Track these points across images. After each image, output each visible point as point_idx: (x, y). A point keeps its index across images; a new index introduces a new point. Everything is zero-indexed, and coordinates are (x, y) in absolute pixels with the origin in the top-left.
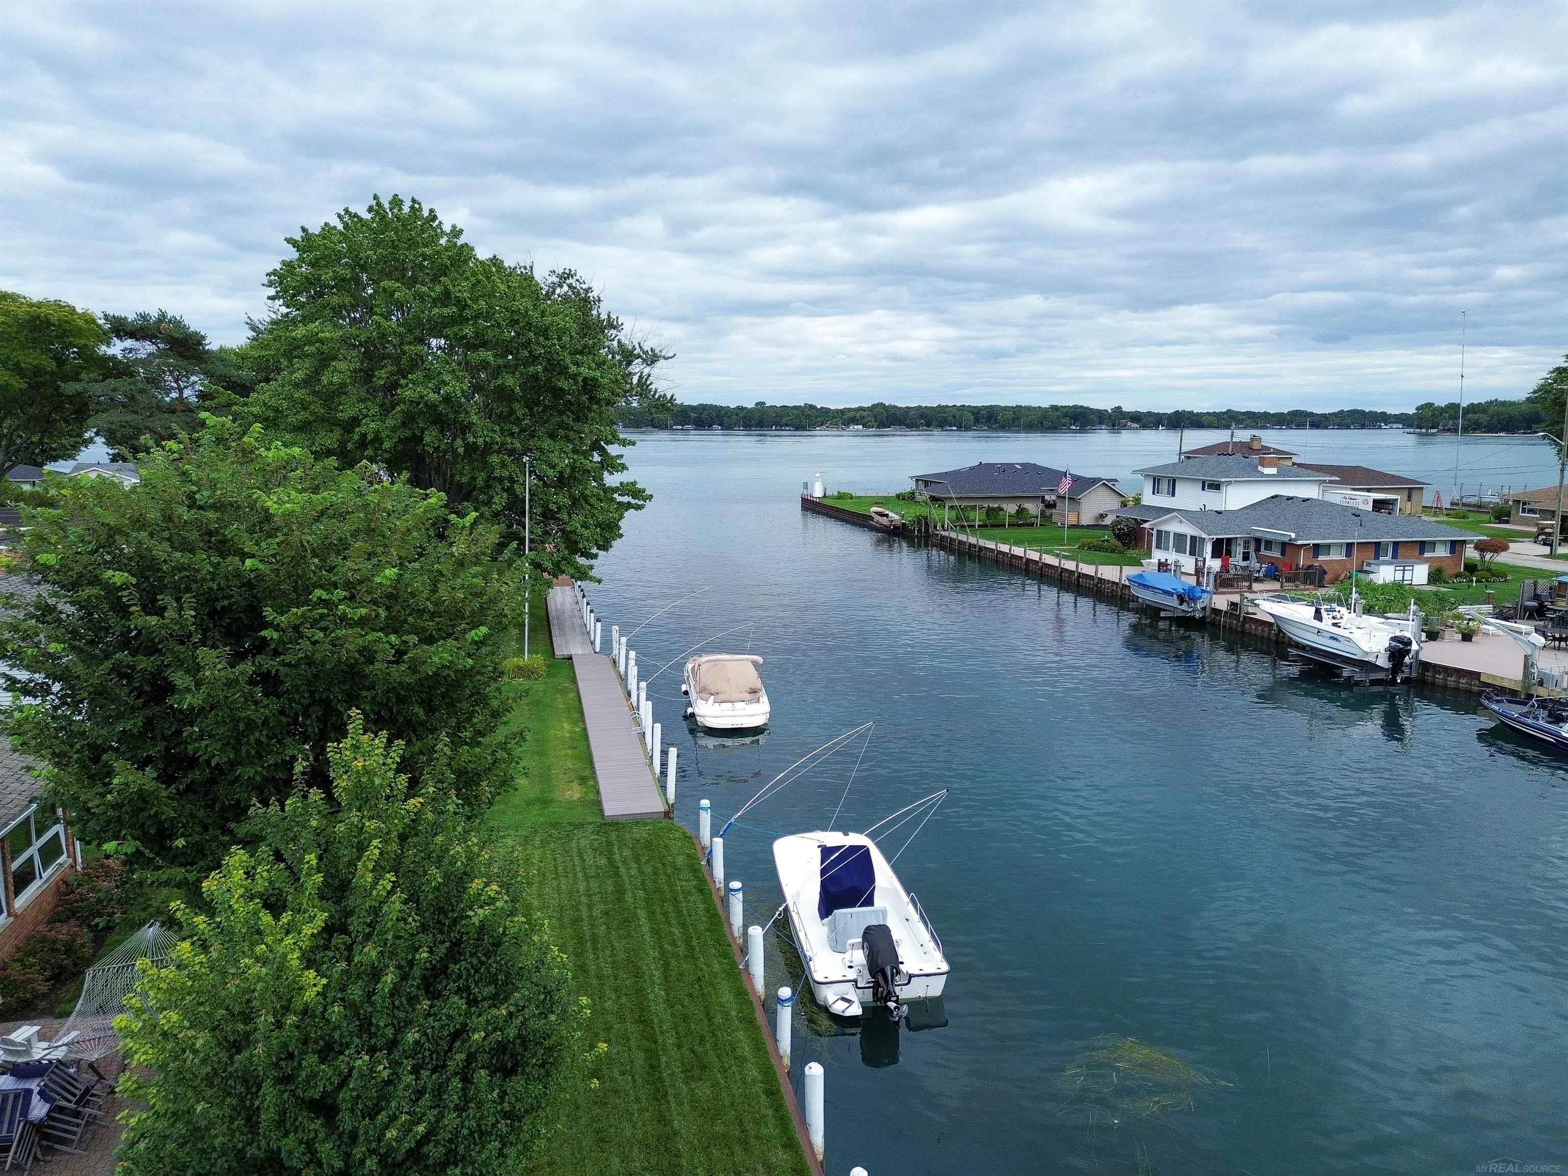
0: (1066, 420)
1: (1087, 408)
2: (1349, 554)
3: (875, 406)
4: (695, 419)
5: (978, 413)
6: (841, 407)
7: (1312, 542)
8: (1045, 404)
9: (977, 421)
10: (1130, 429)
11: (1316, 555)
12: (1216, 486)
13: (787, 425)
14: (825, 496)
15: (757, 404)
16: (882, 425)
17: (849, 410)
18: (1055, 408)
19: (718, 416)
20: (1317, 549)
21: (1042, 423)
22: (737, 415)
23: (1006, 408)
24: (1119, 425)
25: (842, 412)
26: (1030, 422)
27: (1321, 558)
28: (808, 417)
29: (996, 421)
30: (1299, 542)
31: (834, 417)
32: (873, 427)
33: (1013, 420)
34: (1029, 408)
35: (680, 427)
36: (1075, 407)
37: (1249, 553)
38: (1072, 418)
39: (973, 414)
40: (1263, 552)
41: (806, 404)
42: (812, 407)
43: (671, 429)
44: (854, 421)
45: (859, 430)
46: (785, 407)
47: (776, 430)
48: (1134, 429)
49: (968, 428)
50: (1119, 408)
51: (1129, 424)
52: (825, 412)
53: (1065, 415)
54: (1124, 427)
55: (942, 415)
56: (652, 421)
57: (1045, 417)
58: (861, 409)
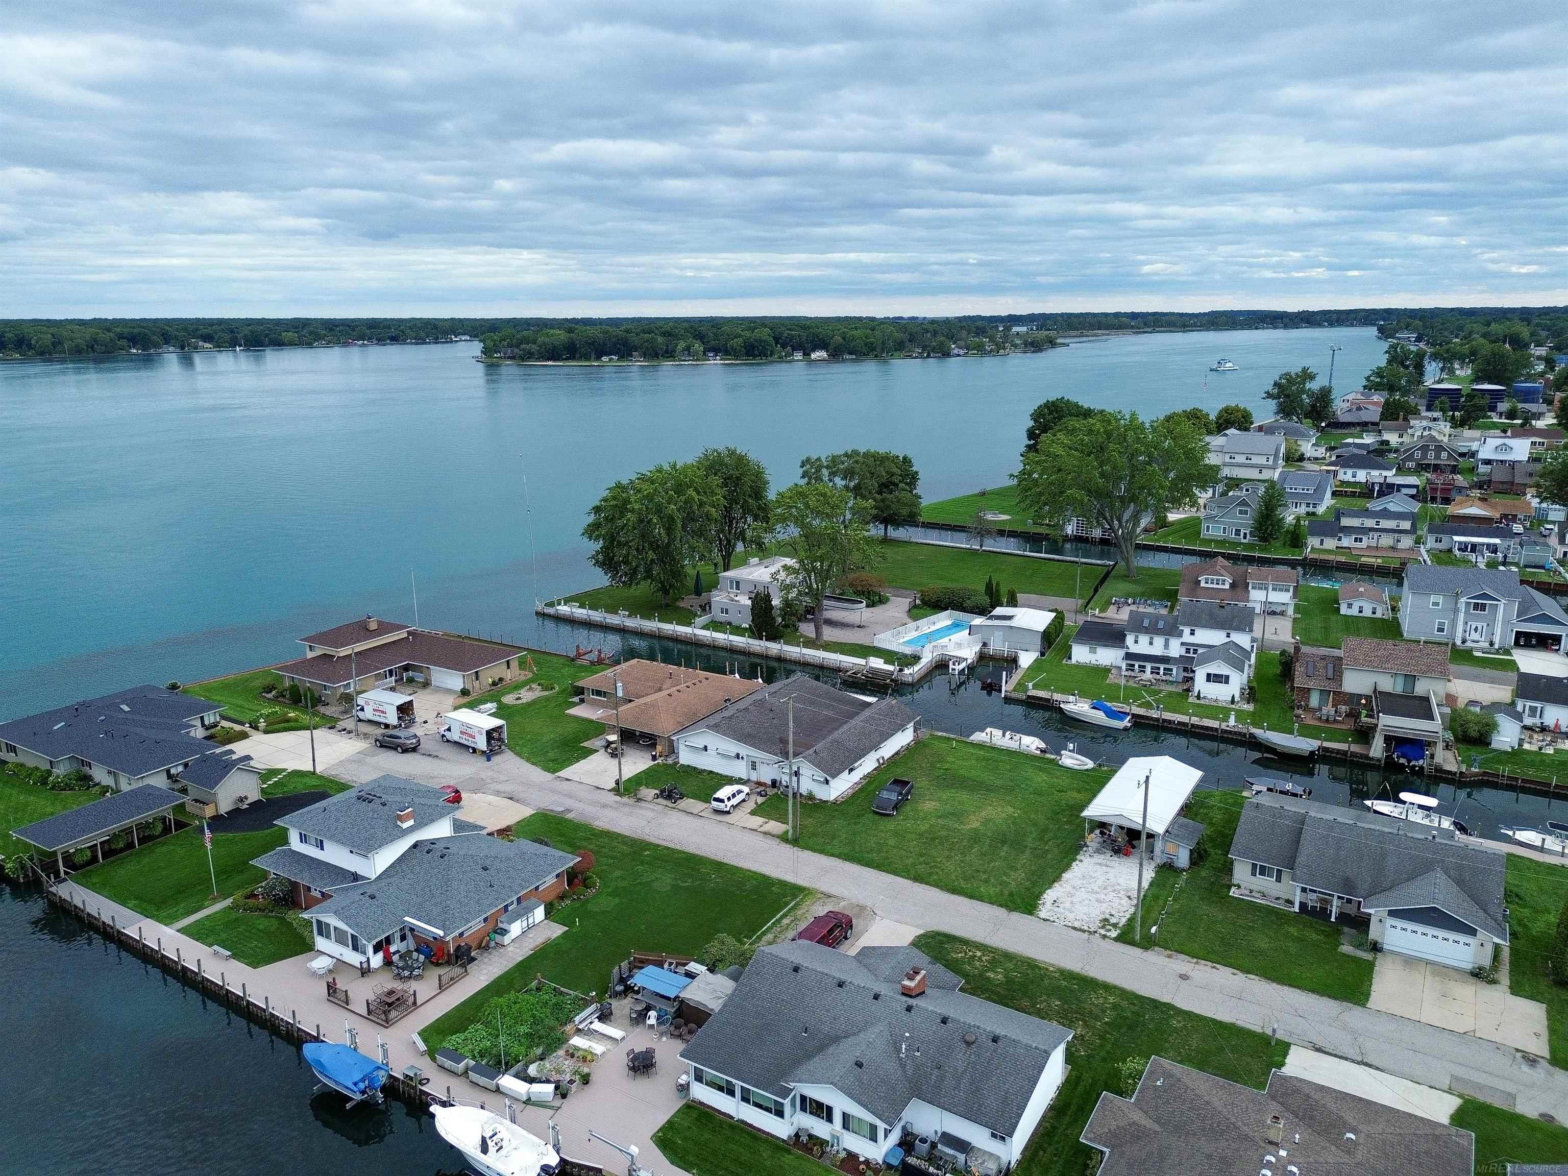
21: (92, 347)
24: (189, 345)
30: (447, 939)
51: (201, 343)
57: (95, 341)
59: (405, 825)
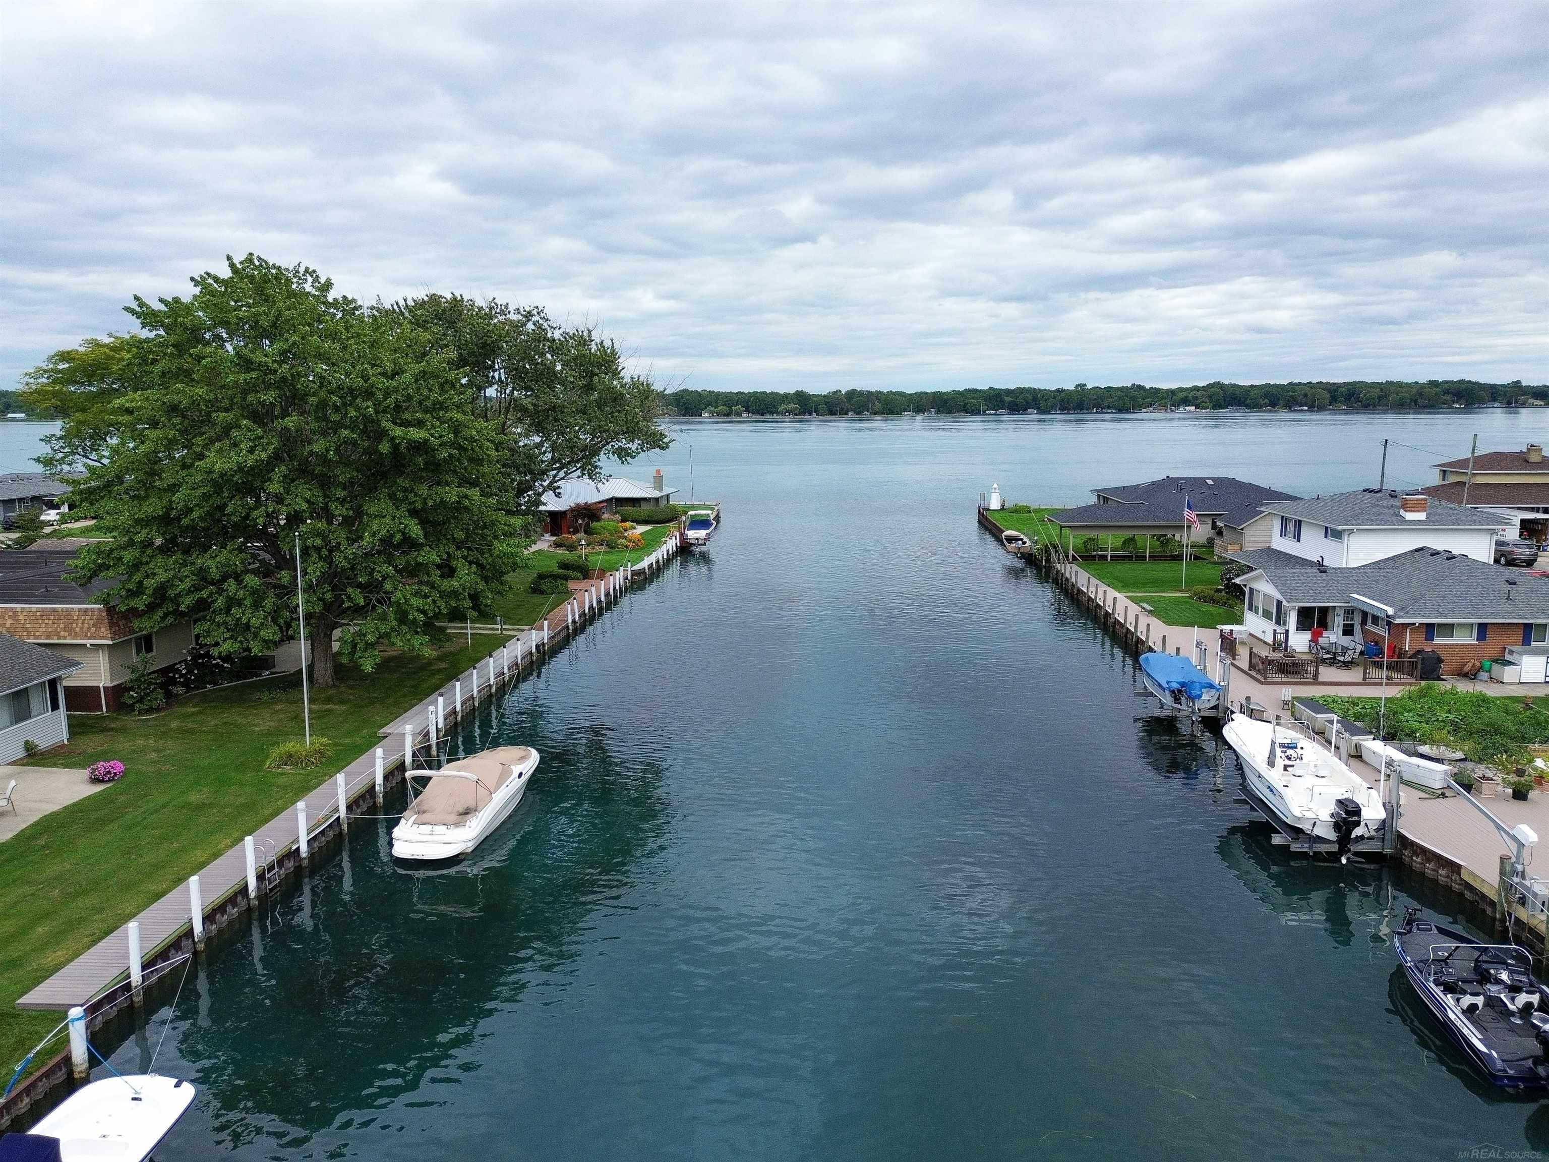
0: (1447, 397)
1: (1476, 383)
2: (1482, 635)
3: (1210, 386)
4: (1010, 403)
5: (1336, 391)
6: (1174, 386)
7: (1418, 621)
8: (1423, 380)
9: (1334, 399)
10: (1533, 406)
11: (1430, 637)
12: (1337, 535)
13: (1109, 407)
14: (1003, 508)
15: (1077, 386)
16: (1217, 406)
17: (1181, 390)
18: (1434, 384)
19: (1034, 399)
20: (1430, 630)
22: (1054, 398)
23: (1374, 385)
25: (1172, 392)
26: (1401, 399)
27: (1438, 641)
28: (1133, 398)
29: (1358, 400)
30: (1398, 621)
31: (1163, 398)
32: (1207, 408)
33: (1380, 398)
34: (1400, 384)
35: (993, 412)
36: (1462, 382)
37: (1352, 625)
38: (1455, 395)
39: (1329, 391)
40: (1370, 627)
41: (1133, 385)
42: (1140, 388)
43: (984, 414)
44: (1186, 402)
45: (1190, 412)
46: (1109, 389)
47: (1097, 413)
48: (1537, 406)
49: (1321, 408)
50: (1519, 382)
51: (1531, 401)
52: (1155, 392)
53: (1446, 392)
54: (1523, 405)
55: (1291, 393)
56: (964, 406)
57: (1421, 395)
58: (1196, 388)
59: (1410, 516)
